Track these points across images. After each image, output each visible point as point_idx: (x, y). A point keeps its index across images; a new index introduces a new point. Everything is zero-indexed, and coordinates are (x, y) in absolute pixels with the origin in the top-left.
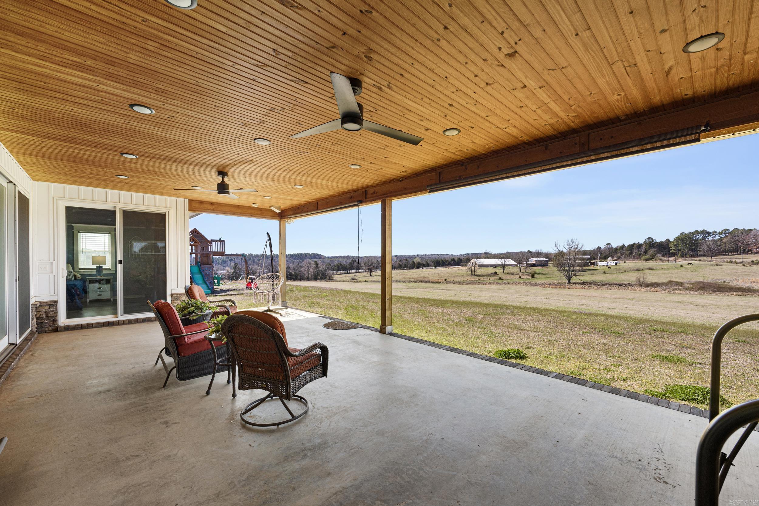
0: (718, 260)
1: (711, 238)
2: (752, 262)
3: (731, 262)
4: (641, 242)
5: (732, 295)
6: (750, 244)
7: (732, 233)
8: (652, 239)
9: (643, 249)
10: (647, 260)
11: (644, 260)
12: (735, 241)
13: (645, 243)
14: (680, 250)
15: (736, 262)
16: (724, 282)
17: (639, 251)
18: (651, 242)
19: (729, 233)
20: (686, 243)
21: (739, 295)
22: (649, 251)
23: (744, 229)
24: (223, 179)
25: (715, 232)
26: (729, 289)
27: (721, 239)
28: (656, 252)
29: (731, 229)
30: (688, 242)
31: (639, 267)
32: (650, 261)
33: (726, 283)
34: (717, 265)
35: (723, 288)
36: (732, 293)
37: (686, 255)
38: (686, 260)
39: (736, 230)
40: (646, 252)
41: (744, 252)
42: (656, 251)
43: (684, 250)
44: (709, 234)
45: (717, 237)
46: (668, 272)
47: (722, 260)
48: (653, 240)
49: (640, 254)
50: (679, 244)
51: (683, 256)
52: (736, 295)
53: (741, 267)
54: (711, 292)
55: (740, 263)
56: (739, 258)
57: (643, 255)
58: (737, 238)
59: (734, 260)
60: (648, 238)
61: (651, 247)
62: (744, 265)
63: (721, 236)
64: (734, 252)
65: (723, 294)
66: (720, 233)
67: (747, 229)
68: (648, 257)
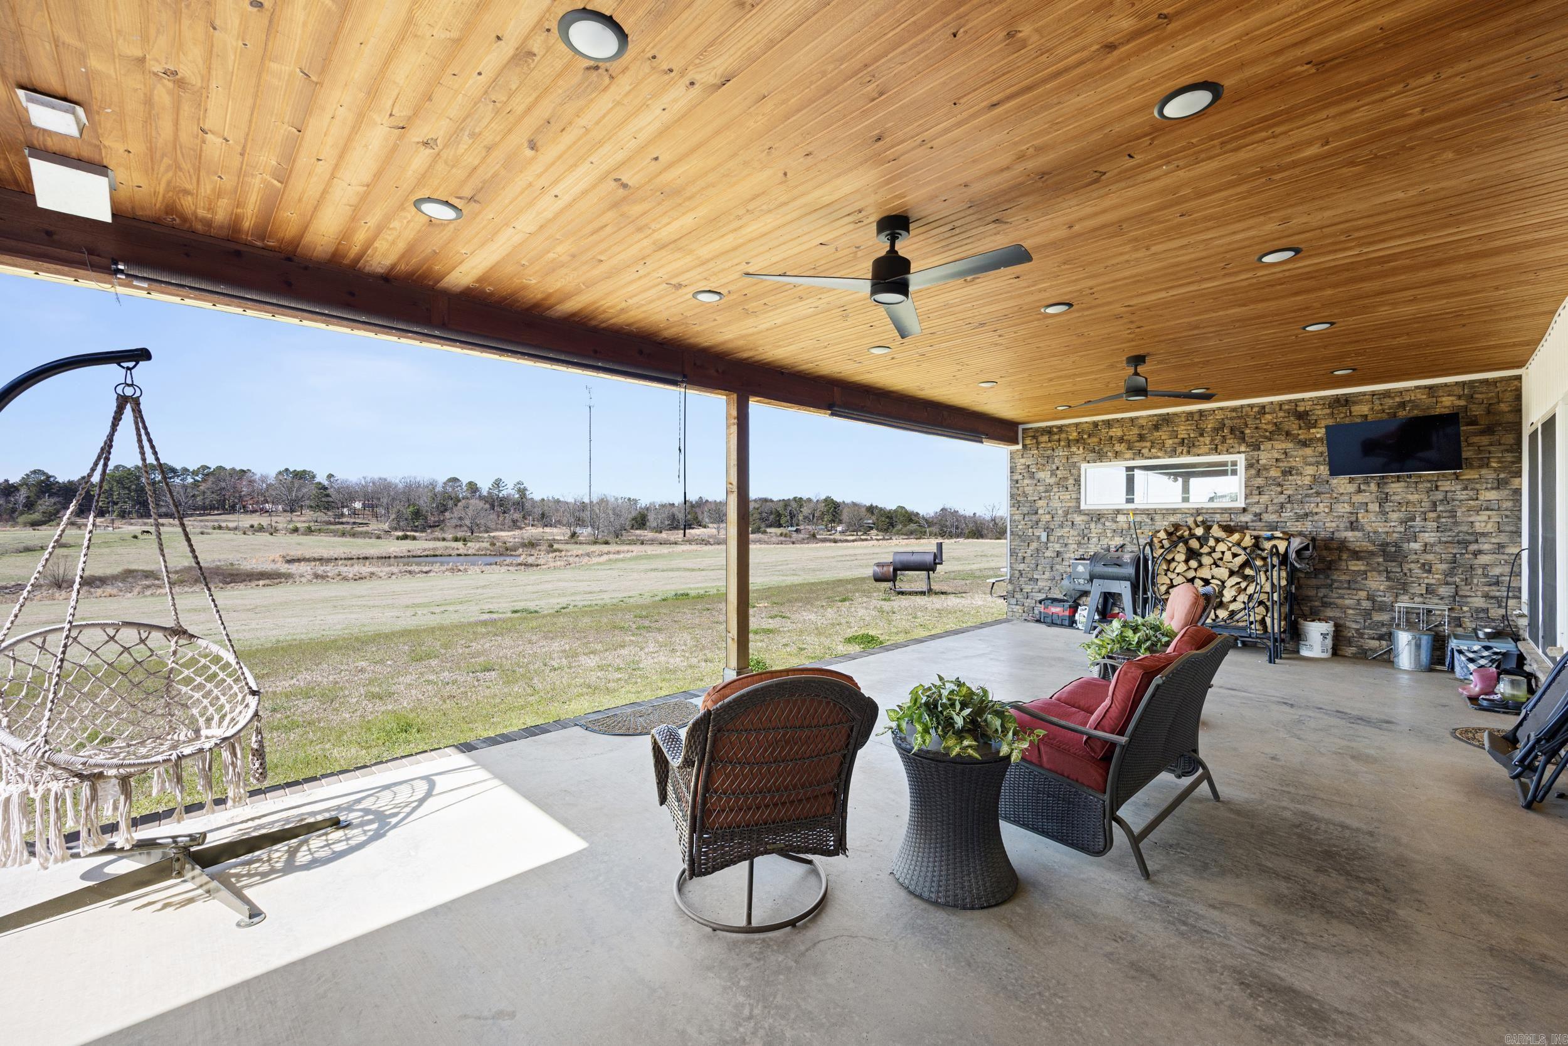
0: (195, 523)
1: (178, 481)
2: (252, 526)
3: (220, 528)
4: (14, 479)
5: (257, 586)
6: (244, 495)
7: (215, 475)
8: (44, 473)
9: (22, 496)
10: (34, 524)
11: (25, 525)
12: (220, 489)
13: (24, 482)
14: (116, 503)
15: (229, 529)
16: (232, 564)
17: (8, 502)
18: (43, 481)
19: (212, 473)
20: (129, 489)
21: (267, 585)
22: (40, 502)
23: (233, 469)
25: (185, 470)
26: (248, 576)
27: (196, 484)
28: (59, 506)
29: (213, 466)
30: (133, 487)
31: (30, 543)
32: (44, 527)
33: (235, 567)
34: (202, 533)
35: (237, 575)
36: (257, 583)
37: (130, 513)
38: (132, 524)
39: (220, 468)
40: (30, 505)
41: (232, 510)
42: (59, 502)
43: (125, 502)
44: (175, 473)
45: (190, 480)
46: (107, 550)
47: (202, 524)
48: (49, 477)
49: (14, 510)
50: (115, 489)
51: (123, 515)
52: (264, 586)
53: (239, 536)
54: (221, 585)
55: (236, 529)
56: (231, 520)
57: (22, 513)
58: (223, 484)
59: (223, 525)
60: (34, 472)
61: (44, 493)
62: (243, 533)
63: (197, 478)
64: (218, 509)
65: (242, 586)
66: (195, 473)
67: (238, 468)
68: (36, 516)
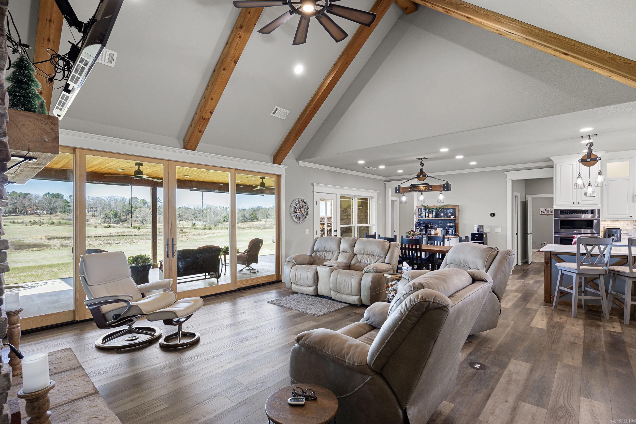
2: (30, 222)
3: (14, 222)
5: (32, 251)
6: (27, 206)
7: (11, 196)
12: (14, 203)
15: (19, 223)
16: (20, 240)
21: (37, 250)
23: (21, 193)
24: (139, 167)
26: (27, 246)
33: (21, 242)
35: (22, 246)
39: (14, 192)
41: (20, 213)
52: (35, 251)
53: (24, 227)
54: (14, 250)
55: (22, 223)
56: (20, 219)
58: (15, 201)
59: (16, 221)
62: (26, 225)
64: (13, 213)
65: (24, 251)
67: (23, 193)
